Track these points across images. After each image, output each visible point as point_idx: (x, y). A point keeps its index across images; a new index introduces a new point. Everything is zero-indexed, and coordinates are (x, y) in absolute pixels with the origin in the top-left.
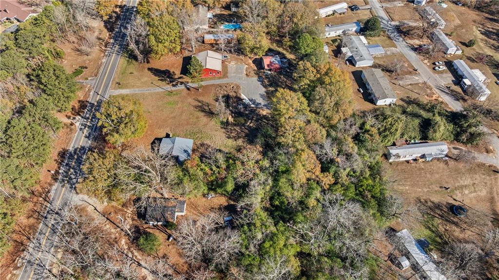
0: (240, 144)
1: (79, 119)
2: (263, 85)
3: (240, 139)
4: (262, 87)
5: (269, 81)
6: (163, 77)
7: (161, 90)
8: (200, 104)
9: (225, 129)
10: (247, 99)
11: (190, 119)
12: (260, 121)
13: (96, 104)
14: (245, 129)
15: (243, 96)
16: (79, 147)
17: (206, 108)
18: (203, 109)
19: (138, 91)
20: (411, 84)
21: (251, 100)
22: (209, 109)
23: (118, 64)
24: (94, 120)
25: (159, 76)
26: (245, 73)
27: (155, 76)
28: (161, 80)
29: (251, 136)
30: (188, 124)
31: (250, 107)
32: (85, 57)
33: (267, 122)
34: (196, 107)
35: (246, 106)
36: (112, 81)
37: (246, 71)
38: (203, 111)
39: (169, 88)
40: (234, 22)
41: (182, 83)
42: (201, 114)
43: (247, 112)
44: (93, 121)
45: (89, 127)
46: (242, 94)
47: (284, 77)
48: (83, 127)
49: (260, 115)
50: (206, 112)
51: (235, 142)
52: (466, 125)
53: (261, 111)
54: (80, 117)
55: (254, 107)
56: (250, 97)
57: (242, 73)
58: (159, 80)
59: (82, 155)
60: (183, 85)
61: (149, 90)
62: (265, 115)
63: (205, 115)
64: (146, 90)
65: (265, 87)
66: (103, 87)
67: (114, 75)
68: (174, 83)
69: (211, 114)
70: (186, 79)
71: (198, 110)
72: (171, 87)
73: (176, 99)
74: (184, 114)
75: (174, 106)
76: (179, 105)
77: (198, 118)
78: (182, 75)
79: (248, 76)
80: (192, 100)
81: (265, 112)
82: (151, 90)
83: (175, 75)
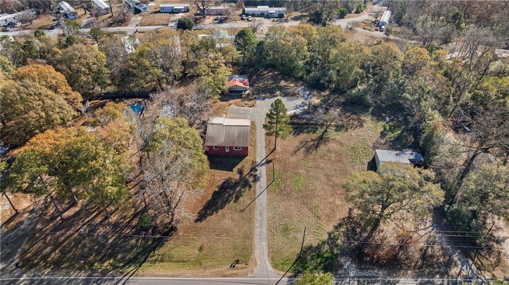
2: (272, 98)
3: (362, 119)
6: (230, 196)
7: (264, 196)
8: (303, 149)
10: (295, 111)
11: (330, 159)
17: (311, 144)
19: (261, 228)
22: (312, 141)
34: (308, 153)
38: (316, 146)
39: (260, 186)
41: (254, 169)
42: (323, 148)
49: (321, 104)
55: (309, 107)
56: (291, 108)
58: (235, 202)
60: (259, 169)
61: (261, 213)
62: (321, 100)
63: (325, 144)
64: (261, 217)
68: (251, 179)
69: (321, 139)
70: (245, 164)
71: (315, 152)
72: (259, 182)
73: (289, 175)
74: (322, 165)
75: (302, 177)
76: (301, 171)
77: (329, 151)
78: (235, 170)
79: (253, 105)
80: (293, 157)
81: (316, 100)
82: (261, 210)
83: (230, 179)
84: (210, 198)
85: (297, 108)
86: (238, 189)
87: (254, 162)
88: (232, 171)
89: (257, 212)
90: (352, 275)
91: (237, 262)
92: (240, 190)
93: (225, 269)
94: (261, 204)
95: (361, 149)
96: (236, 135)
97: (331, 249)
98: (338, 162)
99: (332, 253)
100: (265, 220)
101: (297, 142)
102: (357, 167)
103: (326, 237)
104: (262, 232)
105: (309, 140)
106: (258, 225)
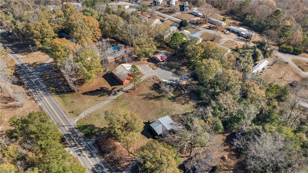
1: (69, 149)
2: (167, 70)
3: (190, 102)
4: (168, 71)
5: (168, 67)
6: (100, 94)
7: (108, 101)
8: (144, 96)
9: (175, 101)
10: (167, 81)
11: (148, 107)
12: (188, 88)
13: (70, 133)
14: (185, 95)
15: (164, 80)
16: (94, 167)
17: (151, 96)
18: (150, 98)
19: (92, 109)
20: (225, 43)
23: (55, 101)
24: (82, 143)
25: (97, 95)
27: (93, 96)
28: (101, 96)
31: (174, 84)
32: (21, 109)
33: (191, 87)
34: (144, 99)
35: (171, 84)
36: (64, 113)
37: (150, 67)
38: (151, 99)
39: (112, 97)
41: (118, 91)
42: (153, 101)
43: (175, 87)
44: (82, 145)
45: (84, 150)
46: (162, 80)
47: (172, 62)
48: (80, 153)
49: (184, 85)
50: (153, 98)
51: (189, 105)
52: (265, 48)
53: (182, 83)
54: (68, 148)
55: (176, 83)
56: (168, 79)
57: (150, 69)
58: (99, 96)
59: (102, 170)
60: (120, 92)
62: (187, 84)
63: (155, 100)
64: (98, 106)
66: (62, 120)
67: (61, 109)
68: (113, 93)
69: (157, 98)
70: (118, 87)
71: (147, 100)
72: (114, 96)
73: (126, 101)
74: (141, 106)
75: (128, 105)
76: (132, 103)
77: (152, 104)
78: (113, 87)
79: (155, 69)
80: (137, 96)
81: (184, 83)
82: (101, 105)
83: (108, 88)
84: (94, 90)
85: (170, 80)
86: (105, 93)
87: (122, 89)
88: (112, 86)
89: (99, 104)
90: (88, 143)
91: (73, 112)
92: (105, 94)
93: (67, 111)
94: (104, 103)
95: (166, 112)
96: (124, 74)
97: (98, 131)
98: (149, 110)
99: (96, 133)
100: (97, 108)
101: (147, 93)
102: (153, 117)
103: (102, 127)
104: (90, 110)
105: (153, 95)
106: (93, 108)
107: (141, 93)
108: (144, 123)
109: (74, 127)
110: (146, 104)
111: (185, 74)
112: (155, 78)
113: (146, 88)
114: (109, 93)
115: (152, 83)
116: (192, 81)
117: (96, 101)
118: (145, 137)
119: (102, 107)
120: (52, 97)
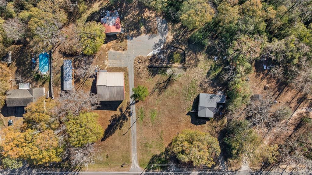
0: (203, 57)
3: (198, 58)
4: (139, 36)
5: (133, 30)
6: (117, 126)
7: (135, 126)
8: (157, 90)
10: (154, 51)
11: (172, 98)
12: (180, 41)
14: (187, 53)
15: (150, 54)
17: (162, 85)
19: (134, 146)
21: (155, 47)
22: (163, 82)
25: (116, 129)
26: (121, 51)
27: (114, 133)
28: (121, 127)
29: (195, 49)
30: (178, 99)
31: (164, 48)
33: (181, 36)
34: (160, 93)
35: (162, 52)
36: (119, 171)
37: (118, 50)
38: (165, 87)
39: (132, 119)
40: (36, 60)
41: (128, 108)
42: (169, 89)
43: (169, 52)
46: (148, 55)
49: (173, 41)
50: (167, 85)
51: (202, 62)
53: (169, 40)
55: (164, 46)
56: (151, 48)
57: (120, 54)
58: (120, 129)
60: (131, 107)
61: (134, 137)
62: (174, 36)
63: (171, 86)
64: (134, 139)
65: (139, 34)
68: (127, 115)
69: (169, 82)
70: (123, 105)
71: (164, 92)
72: (131, 117)
73: (148, 111)
74: (167, 103)
75: (155, 113)
76: (156, 108)
77: (173, 92)
78: (118, 109)
79: (125, 48)
80: (151, 97)
81: (170, 37)
82: (134, 135)
83: (116, 115)
86: (120, 121)
87: (128, 103)
88: (116, 110)
89: (132, 136)
91: (124, 164)
92: (122, 122)
93: (119, 167)
94: (133, 131)
95: (192, 89)
96: (116, 93)
97: (166, 156)
98: (177, 100)
99: (166, 158)
100: (136, 141)
101: (154, 85)
102: (187, 103)
103: (164, 150)
104: (134, 148)
105: (161, 82)
106: (132, 144)
107: (150, 90)
108: (187, 115)
109: (144, 172)
110: (168, 97)
111: (157, 22)
112: (140, 61)
113: (147, 81)
114: (123, 117)
115: (145, 69)
116: (173, 26)
117: (124, 135)
118: (202, 125)
119: (137, 136)
120: (84, 171)
